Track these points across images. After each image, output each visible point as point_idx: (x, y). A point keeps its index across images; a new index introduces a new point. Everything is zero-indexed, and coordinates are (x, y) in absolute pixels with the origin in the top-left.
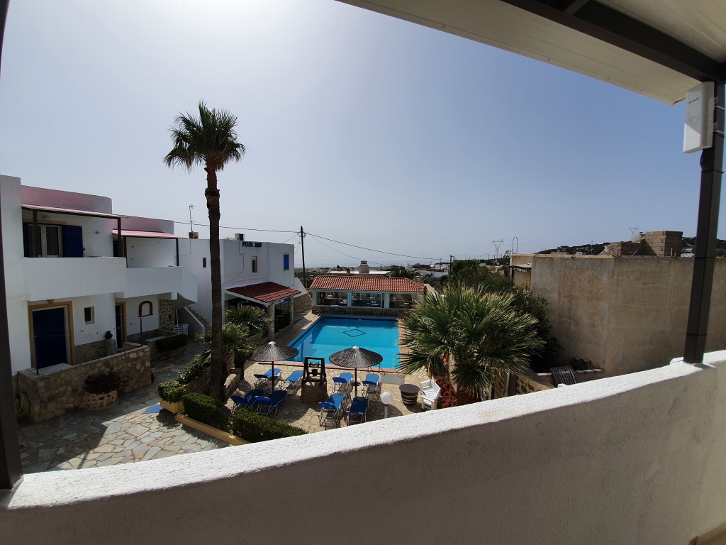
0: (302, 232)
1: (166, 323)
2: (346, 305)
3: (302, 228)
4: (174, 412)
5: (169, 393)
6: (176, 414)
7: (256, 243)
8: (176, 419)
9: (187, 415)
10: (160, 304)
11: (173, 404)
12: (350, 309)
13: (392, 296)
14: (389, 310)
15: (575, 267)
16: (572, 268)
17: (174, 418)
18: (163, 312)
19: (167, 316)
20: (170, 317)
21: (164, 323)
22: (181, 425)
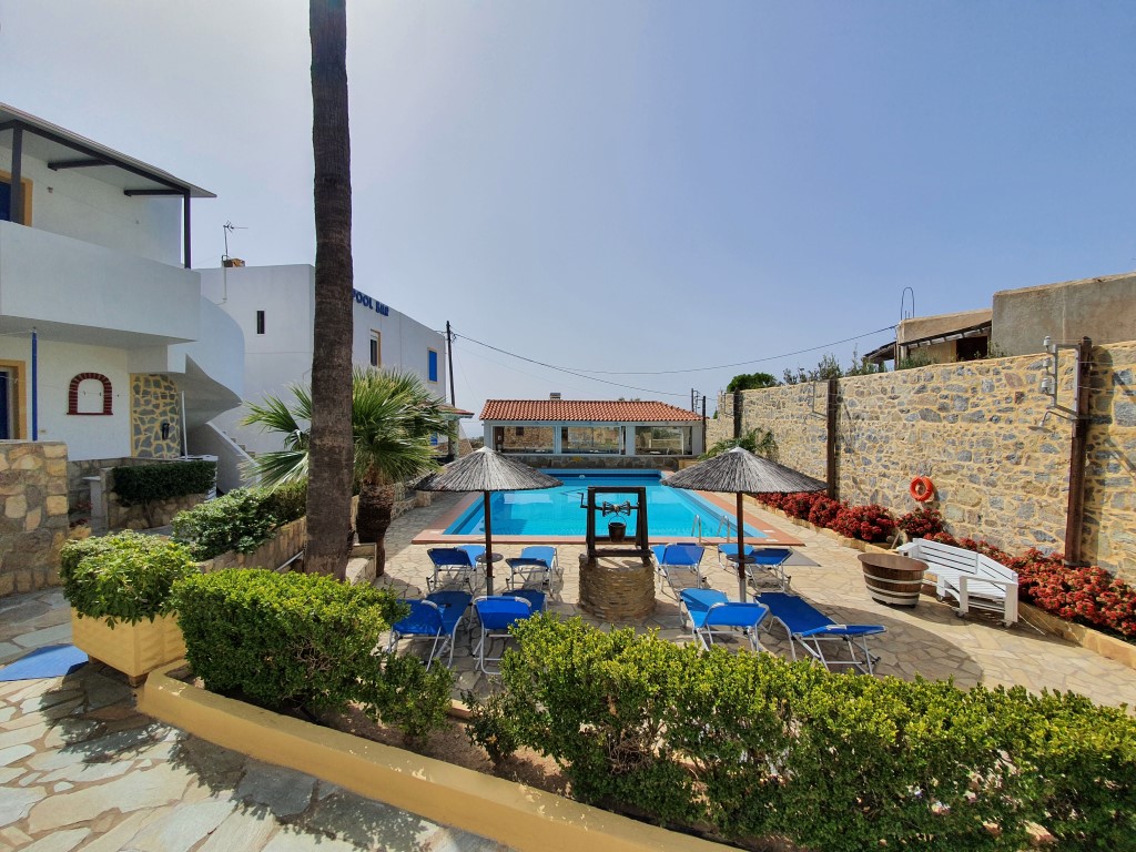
0: (449, 332)
1: (155, 443)
2: (551, 452)
3: (448, 326)
4: (129, 666)
5: (103, 574)
6: (142, 679)
7: (377, 303)
8: (143, 706)
9: (200, 682)
10: (136, 389)
11: (125, 628)
12: (559, 458)
13: (640, 430)
14: (635, 459)
15: (1106, 300)
16: (1098, 304)
17: (130, 701)
18: (145, 412)
19: (157, 427)
20: (165, 428)
21: (147, 442)
22: (172, 735)
